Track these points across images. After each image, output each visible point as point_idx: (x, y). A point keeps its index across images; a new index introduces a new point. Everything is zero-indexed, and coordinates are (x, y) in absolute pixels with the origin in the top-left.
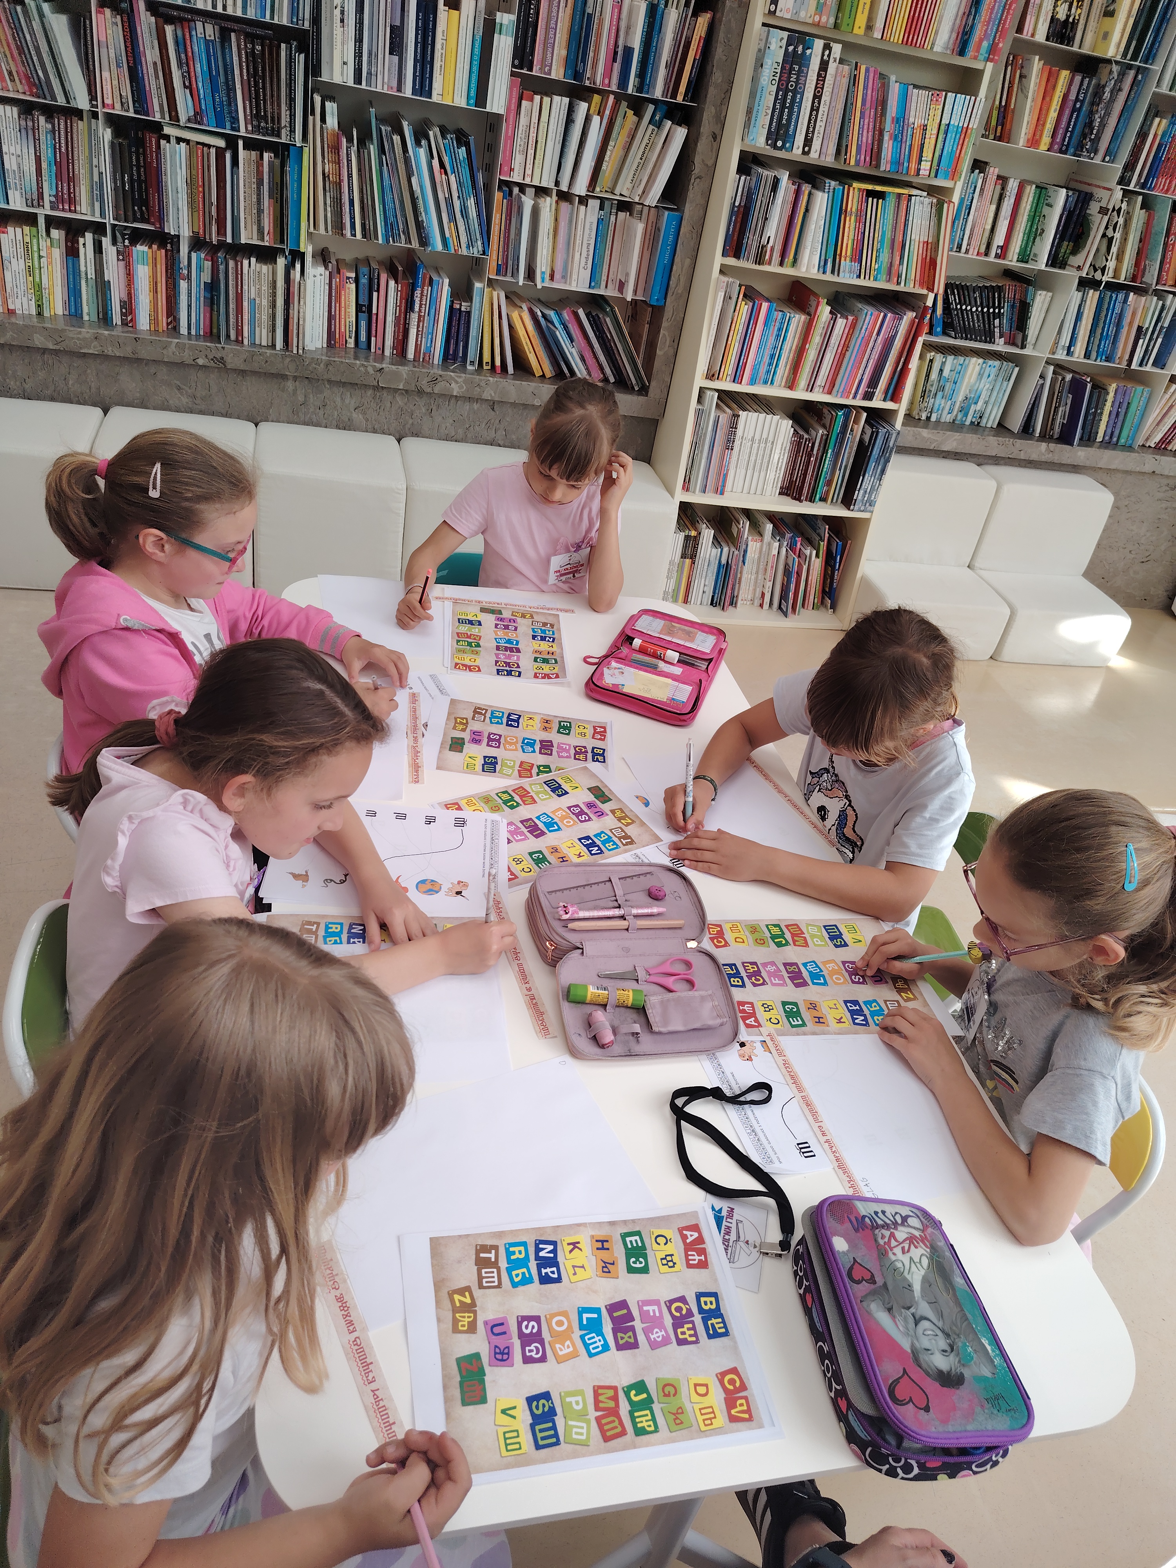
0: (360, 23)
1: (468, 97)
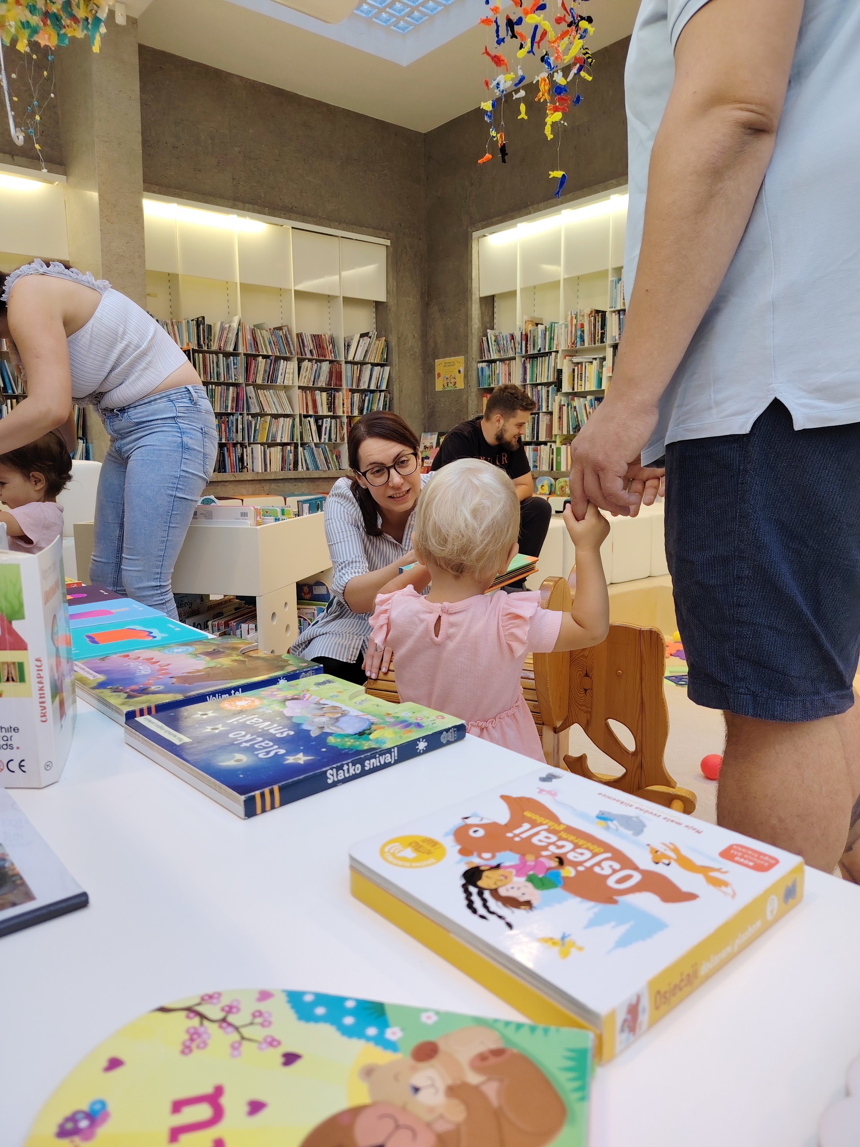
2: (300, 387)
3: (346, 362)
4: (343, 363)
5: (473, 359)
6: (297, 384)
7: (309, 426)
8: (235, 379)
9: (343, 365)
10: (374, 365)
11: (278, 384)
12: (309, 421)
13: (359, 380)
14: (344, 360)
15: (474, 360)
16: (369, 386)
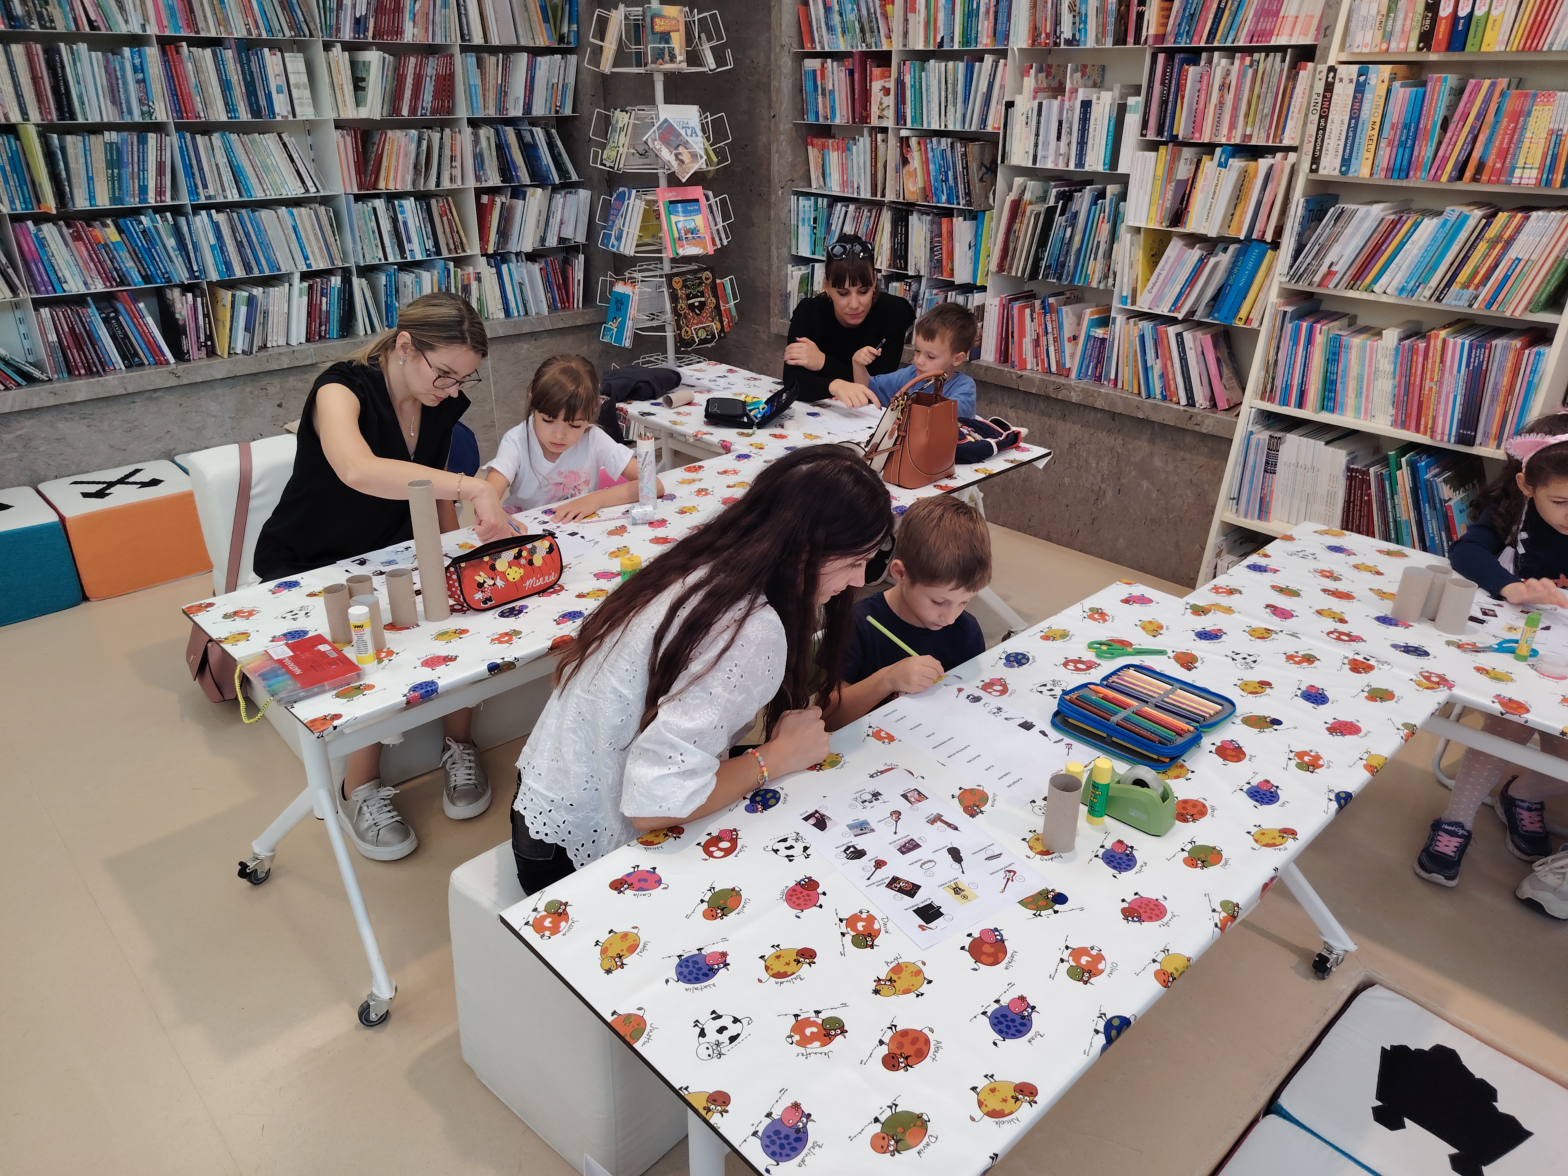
0: (1038, 122)
1: (1104, 165)
2: (339, 125)
3: (464, 49)
4: (457, 51)
5: (782, 46)
6: (330, 115)
7: (374, 224)
8: (143, 113)
9: (458, 58)
10: (536, 52)
11: (279, 118)
12: (374, 209)
13: (503, 93)
14: (459, 41)
15: (786, 49)
16: (528, 106)
